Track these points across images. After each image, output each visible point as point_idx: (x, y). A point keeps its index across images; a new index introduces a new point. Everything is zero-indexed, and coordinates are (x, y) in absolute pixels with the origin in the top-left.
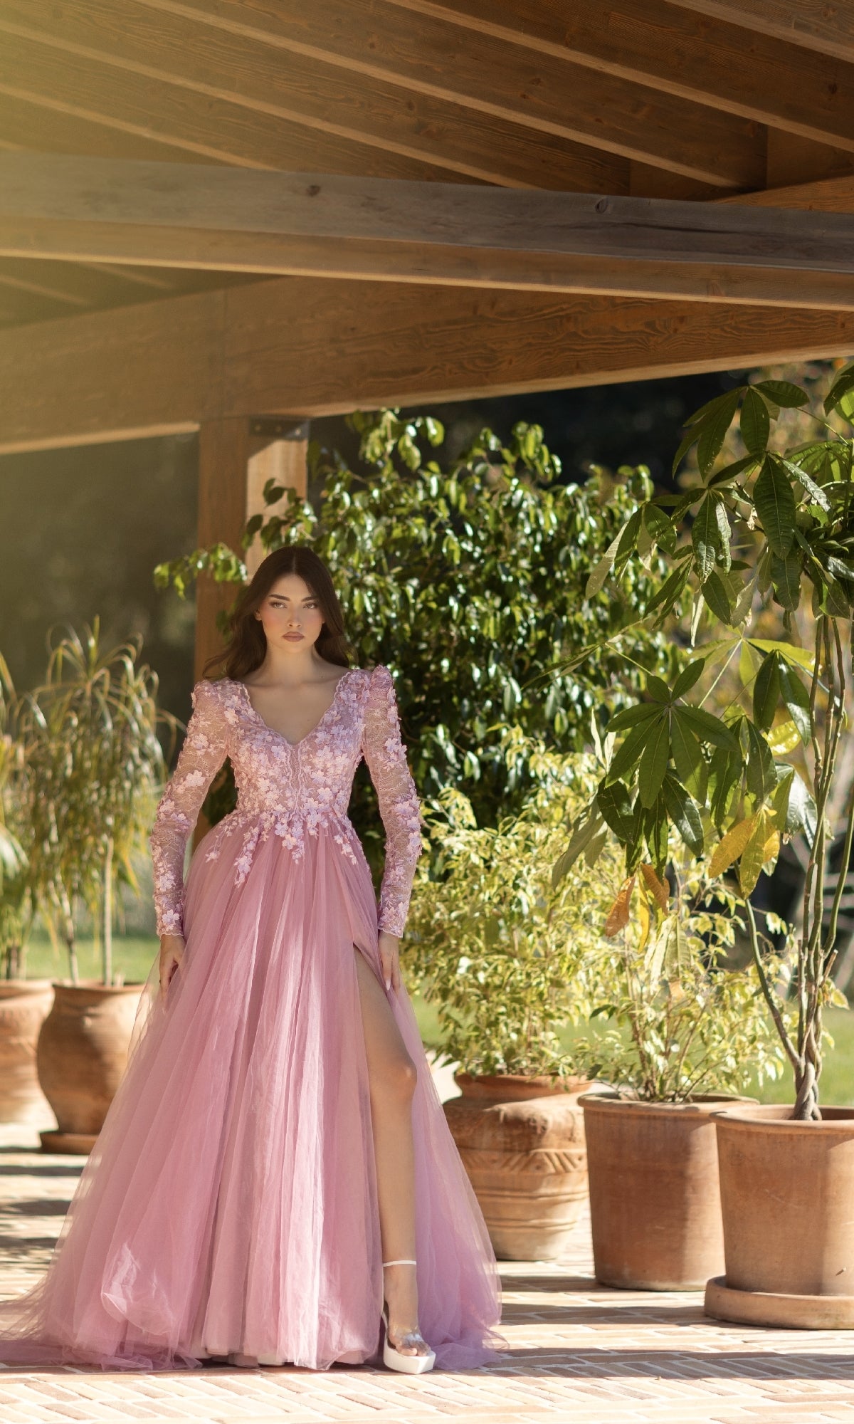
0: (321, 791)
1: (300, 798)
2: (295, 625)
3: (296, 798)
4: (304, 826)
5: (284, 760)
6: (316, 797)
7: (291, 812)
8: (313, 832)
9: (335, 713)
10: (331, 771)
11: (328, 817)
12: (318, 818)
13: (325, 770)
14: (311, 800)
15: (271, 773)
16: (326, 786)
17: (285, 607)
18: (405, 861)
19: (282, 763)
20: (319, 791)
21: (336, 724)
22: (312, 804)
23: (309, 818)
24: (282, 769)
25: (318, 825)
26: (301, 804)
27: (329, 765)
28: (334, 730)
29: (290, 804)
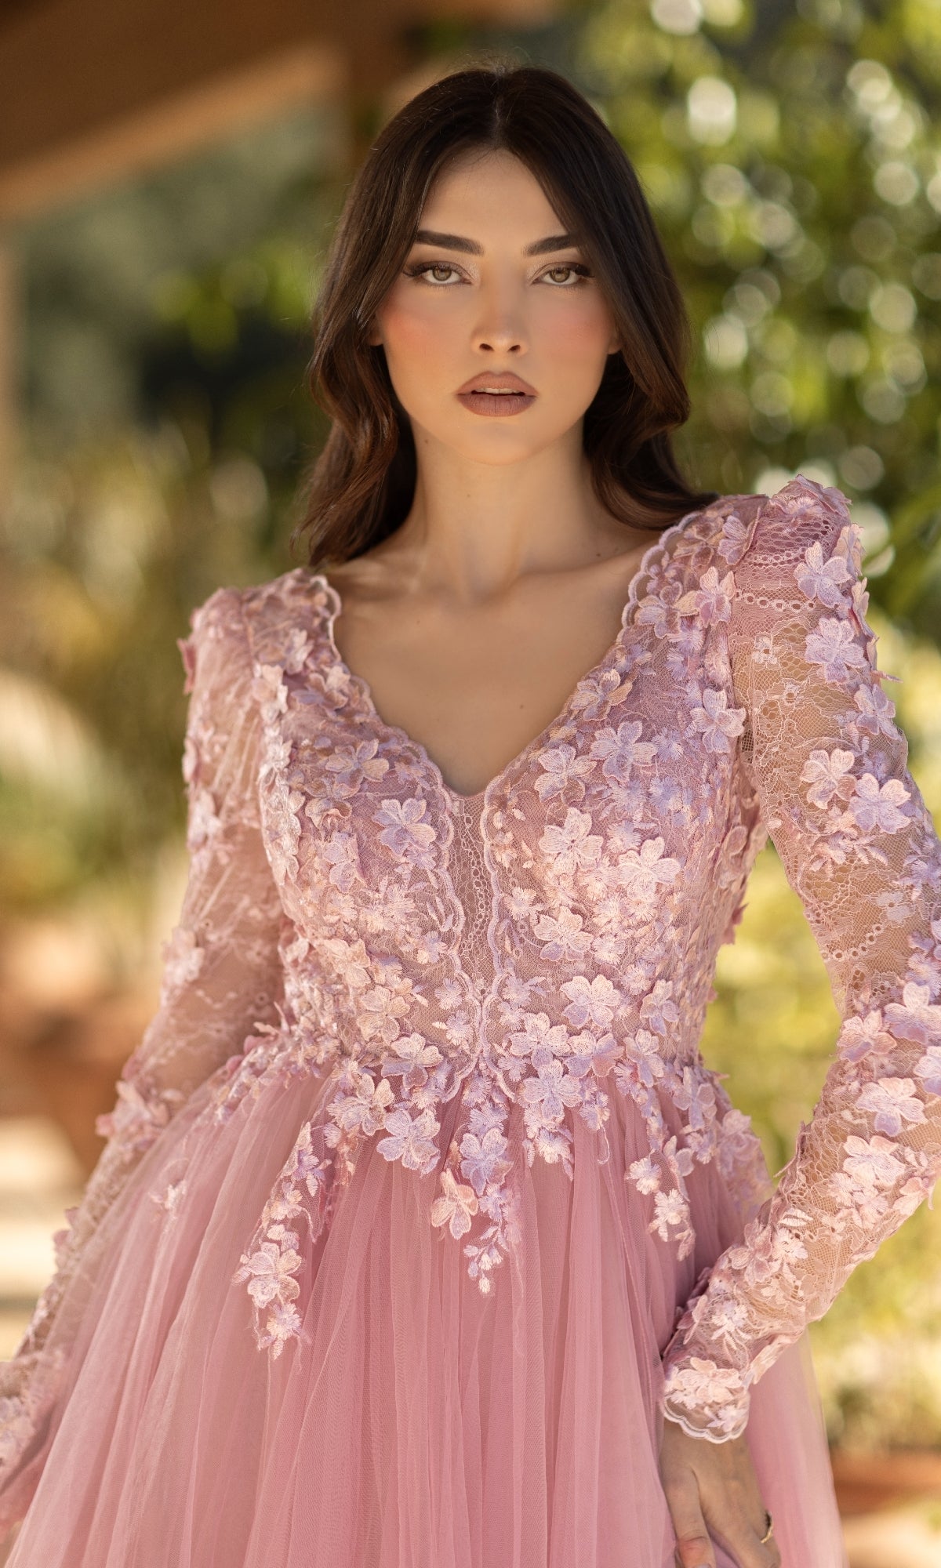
0: (576, 986)
1: (495, 1014)
2: (501, 343)
3: (481, 1014)
4: (513, 1128)
5: (427, 861)
6: (557, 1012)
7: (455, 1065)
8: (552, 1151)
9: (613, 676)
10: (608, 914)
11: (609, 1084)
12: (569, 1090)
13: (583, 910)
14: (541, 1021)
15: (376, 922)
16: (596, 970)
17: (463, 281)
18: (814, 1226)
19: (418, 875)
20: (570, 989)
21: (615, 717)
22: (549, 1037)
23: (531, 1094)
24: (423, 899)
25: (570, 1120)
26: (499, 1035)
27: (596, 889)
28: (606, 742)
29: (457, 1034)
